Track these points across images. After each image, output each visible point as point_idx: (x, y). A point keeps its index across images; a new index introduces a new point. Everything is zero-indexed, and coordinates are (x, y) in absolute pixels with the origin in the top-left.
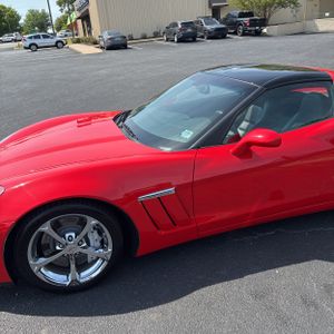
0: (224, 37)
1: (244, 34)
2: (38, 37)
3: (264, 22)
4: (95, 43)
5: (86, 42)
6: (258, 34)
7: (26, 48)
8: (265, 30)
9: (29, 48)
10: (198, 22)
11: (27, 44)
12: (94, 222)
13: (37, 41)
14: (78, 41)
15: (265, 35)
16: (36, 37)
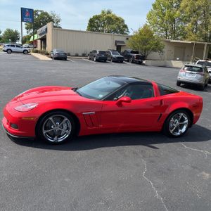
0: (122, 62)
1: (132, 62)
2: (13, 46)
3: (144, 58)
4: (48, 54)
5: (42, 53)
6: (140, 63)
7: (4, 51)
8: (144, 62)
9: (7, 51)
10: (108, 52)
11: (6, 49)
12: (67, 119)
13: (12, 48)
14: (37, 52)
15: (144, 65)
16: (12, 46)
